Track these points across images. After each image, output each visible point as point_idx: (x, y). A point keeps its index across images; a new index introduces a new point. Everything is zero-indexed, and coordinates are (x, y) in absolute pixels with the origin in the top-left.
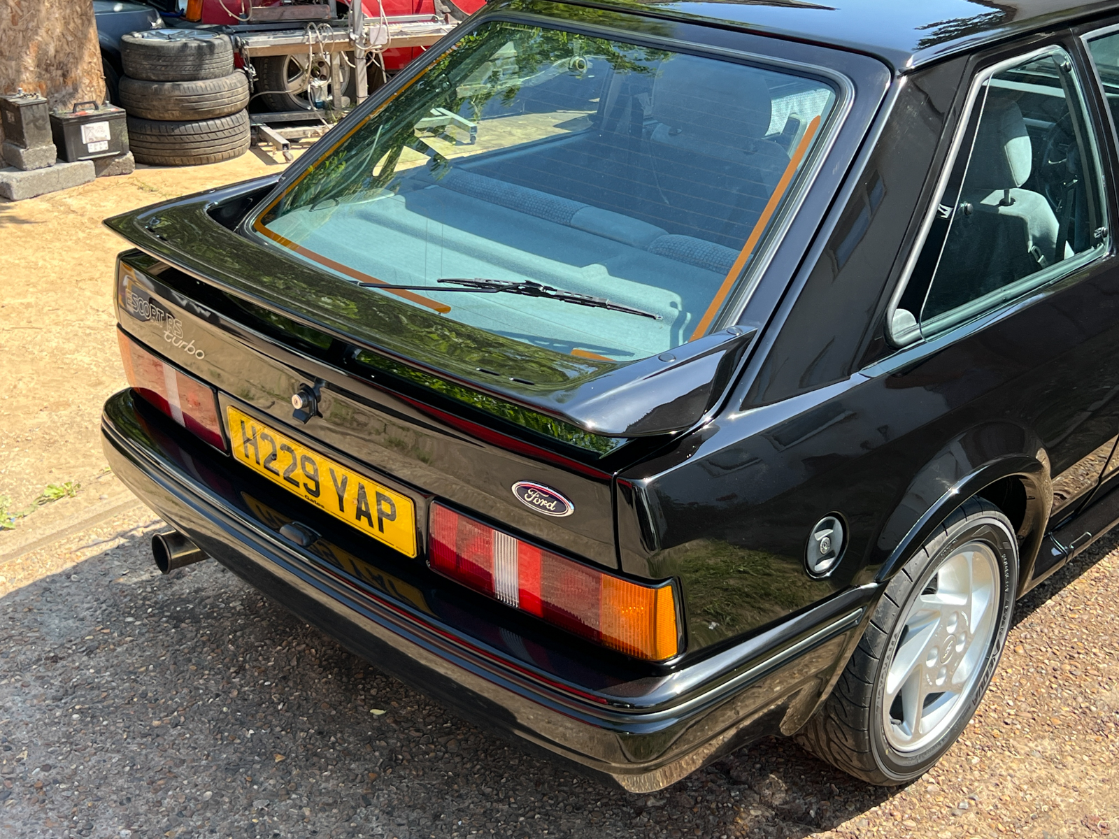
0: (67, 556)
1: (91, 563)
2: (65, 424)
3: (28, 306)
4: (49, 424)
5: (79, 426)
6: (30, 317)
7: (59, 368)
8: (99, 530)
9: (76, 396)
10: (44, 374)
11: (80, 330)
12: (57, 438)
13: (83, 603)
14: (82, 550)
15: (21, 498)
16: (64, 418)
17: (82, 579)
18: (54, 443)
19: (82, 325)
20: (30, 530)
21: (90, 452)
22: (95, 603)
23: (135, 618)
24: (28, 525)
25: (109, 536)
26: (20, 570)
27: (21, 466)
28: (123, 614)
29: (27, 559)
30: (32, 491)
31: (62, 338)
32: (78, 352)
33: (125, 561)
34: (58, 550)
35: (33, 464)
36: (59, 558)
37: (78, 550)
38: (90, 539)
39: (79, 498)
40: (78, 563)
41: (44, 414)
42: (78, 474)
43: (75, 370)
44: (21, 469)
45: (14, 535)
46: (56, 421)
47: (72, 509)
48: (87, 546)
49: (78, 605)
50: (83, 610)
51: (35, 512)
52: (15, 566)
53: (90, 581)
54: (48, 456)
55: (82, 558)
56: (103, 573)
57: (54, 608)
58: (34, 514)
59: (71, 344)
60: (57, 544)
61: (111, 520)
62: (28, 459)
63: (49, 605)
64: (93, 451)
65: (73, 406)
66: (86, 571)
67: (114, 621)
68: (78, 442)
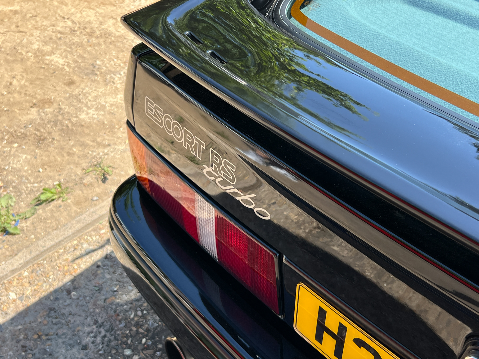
0: (66, 268)
1: (87, 277)
2: (51, 121)
3: (15, 12)
4: (39, 121)
5: (62, 124)
6: (18, 22)
7: (41, 68)
8: (89, 238)
9: (56, 94)
10: (31, 72)
11: (53, 34)
12: (46, 135)
13: (83, 325)
14: (77, 261)
15: (23, 196)
16: (49, 115)
17: (80, 296)
18: (44, 140)
19: (54, 30)
20: (33, 236)
21: (73, 150)
22: (94, 327)
23: (133, 351)
24: (30, 230)
25: (98, 244)
26: (27, 285)
27: (21, 162)
28: (121, 344)
29: (32, 272)
30: (30, 190)
31: (42, 41)
32: (54, 54)
33: (113, 273)
34: (58, 262)
35: (30, 161)
36: (59, 270)
37: (74, 261)
38: (82, 248)
39: (69, 201)
40: (75, 277)
41: (34, 110)
42: (65, 172)
43: (53, 69)
44: (20, 166)
45: (20, 241)
46: (44, 118)
47: (65, 213)
48: (81, 256)
49: (80, 328)
50: (85, 335)
51: (35, 216)
52: (22, 280)
53: (88, 298)
54: (40, 153)
55: (79, 271)
56: (97, 289)
57: (60, 332)
58: (34, 218)
59: (48, 47)
60: (56, 254)
61: (98, 226)
62: (25, 156)
63: (55, 327)
64: (75, 150)
65: (55, 104)
66: (82, 286)
67: (114, 354)
68: (62, 139)
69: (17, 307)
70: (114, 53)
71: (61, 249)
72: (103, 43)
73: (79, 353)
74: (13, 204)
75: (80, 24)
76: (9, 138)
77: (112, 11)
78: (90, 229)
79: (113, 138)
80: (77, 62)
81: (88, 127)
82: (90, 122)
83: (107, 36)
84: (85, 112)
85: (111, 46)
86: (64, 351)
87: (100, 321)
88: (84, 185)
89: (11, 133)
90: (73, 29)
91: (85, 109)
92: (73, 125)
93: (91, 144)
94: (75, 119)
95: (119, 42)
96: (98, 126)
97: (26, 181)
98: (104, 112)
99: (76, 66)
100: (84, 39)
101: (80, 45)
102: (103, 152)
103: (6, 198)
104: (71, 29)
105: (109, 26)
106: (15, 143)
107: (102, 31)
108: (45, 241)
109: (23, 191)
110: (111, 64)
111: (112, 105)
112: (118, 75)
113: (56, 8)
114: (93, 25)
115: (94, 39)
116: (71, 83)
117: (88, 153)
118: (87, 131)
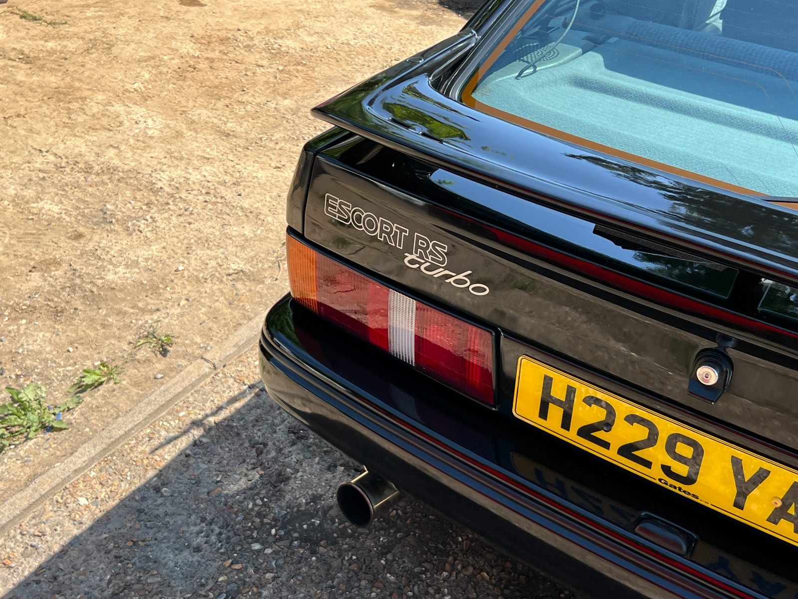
0: (145, 462)
1: (175, 470)
2: (66, 287)
4: (47, 288)
5: (82, 289)
7: (28, 219)
8: (165, 423)
9: (62, 251)
10: (15, 227)
11: (32, 173)
12: (63, 305)
13: (188, 524)
14: (158, 452)
15: (55, 384)
16: (61, 280)
17: (174, 492)
18: (62, 312)
19: (32, 168)
20: (87, 429)
21: (108, 321)
22: (204, 524)
23: (262, 544)
24: (81, 423)
25: (179, 430)
26: (98, 487)
27: (38, 342)
28: (245, 539)
29: (101, 471)
30: (64, 376)
31: (18, 184)
32: (42, 200)
33: (209, 462)
34: (132, 455)
35: (50, 339)
36: (137, 465)
37: (153, 452)
38: (160, 435)
39: (124, 383)
40: (160, 471)
41: (36, 275)
42: (106, 349)
43: (47, 221)
44: (39, 347)
45: (70, 437)
46: (54, 284)
47: (124, 398)
48: (162, 446)
49: (185, 528)
50: (192, 535)
51: (83, 404)
52: (91, 481)
53: (185, 493)
54: (63, 329)
55: (163, 464)
56: (193, 482)
57: (159, 536)
58: (82, 407)
59: (30, 191)
60: (126, 446)
61: (173, 409)
62: (42, 333)
63: (152, 532)
64: (111, 320)
65: (64, 265)
66: (174, 481)
67: (240, 550)
68: (88, 309)
69: (93, 514)
70: (128, 193)
71: (132, 440)
72: (108, 181)
73: (193, 557)
74: (44, 395)
75: (67, 158)
76: (10, 314)
77: (110, 137)
78: (164, 413)
79: (159, 302)
80: (78, 208)
81: (121, 291)
82: (123, 283)
83: (112, 170)
84: (111, 271)
85: (120, 184)
86: (172, 556)
87: (209, 517)
88: (139, 362)
89: (11, 306)
90: (59, 165)
91: (111, 267)
92: (99, 288)
93: (132, 311)
94: (100, 281)
95: (131, 178)
96: (134, 287)
97: (54, 365)
98: (139, 269)
99: (79, 214)
100: (79, 178)
101: (76, 185)
102: (152, 319)
103: (31, 388)
104: (55, 165)
105: (112, 159)
106: (22, 319)
107: (102, 166)
108: (110, 431)
109: (53, 378)
110: (128, 208)
111: (147, 260)
112: (143, 221)
113: (24, 139)
114: (86, 158)
115: (93, 177)
116: (78, 236)
117: (132, 322)
118: (121, 295)
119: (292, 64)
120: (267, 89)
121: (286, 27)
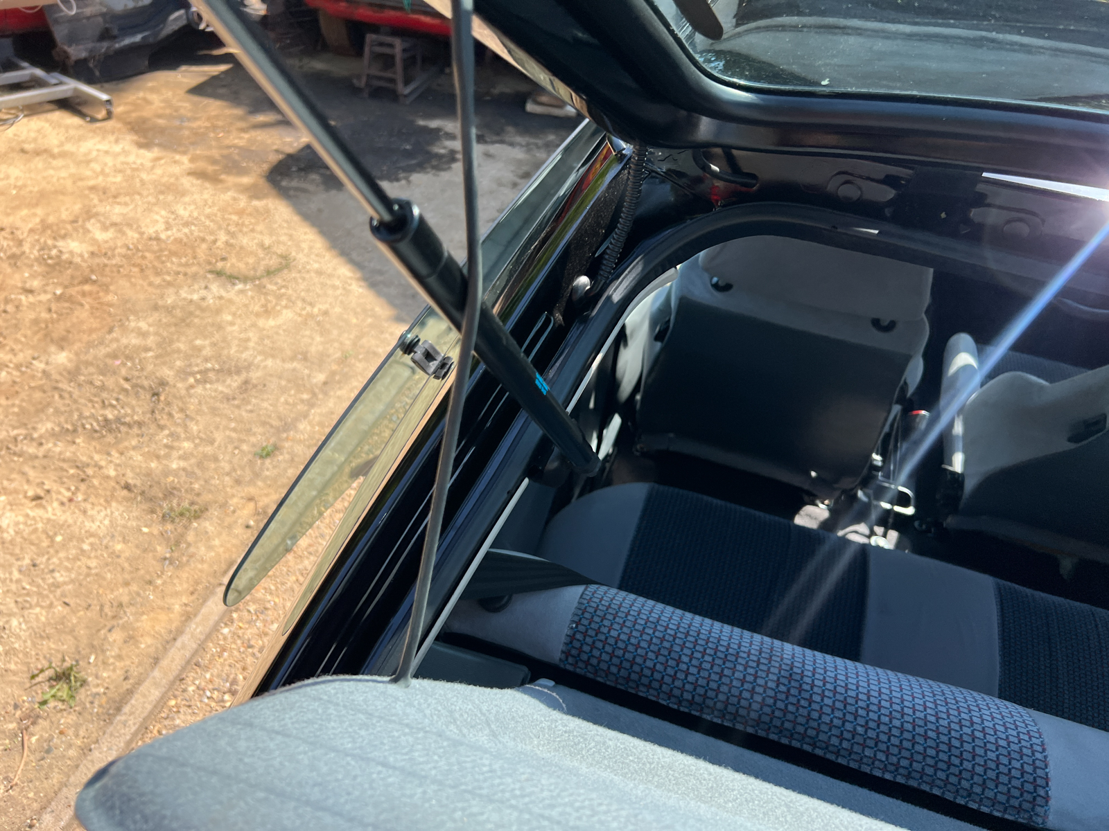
119: (76, 282)
120: (36, 333)
121: (71, 218)
